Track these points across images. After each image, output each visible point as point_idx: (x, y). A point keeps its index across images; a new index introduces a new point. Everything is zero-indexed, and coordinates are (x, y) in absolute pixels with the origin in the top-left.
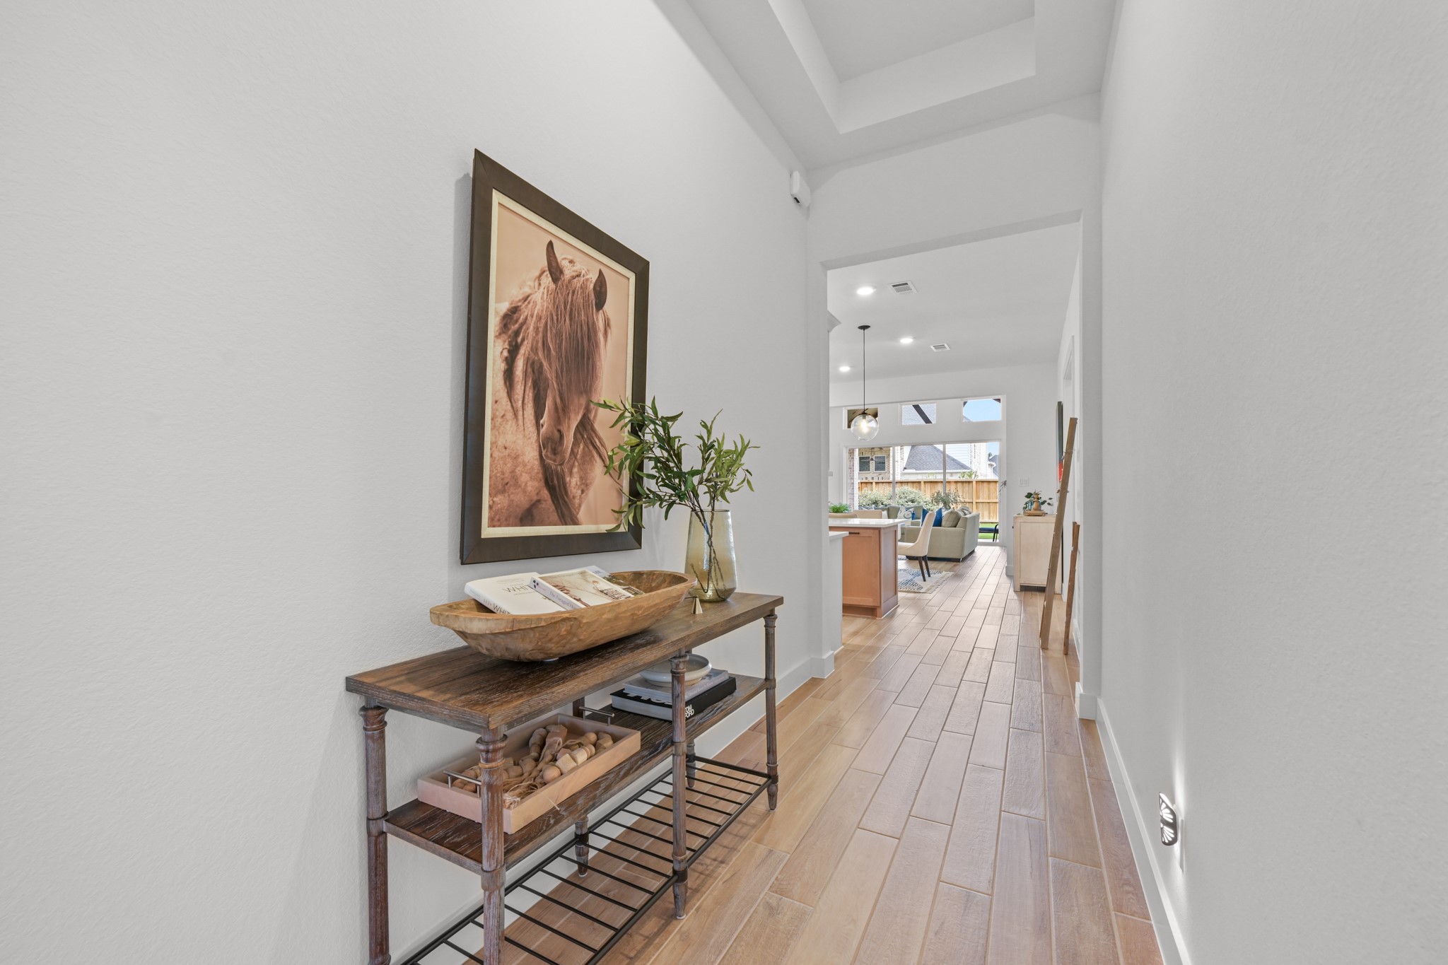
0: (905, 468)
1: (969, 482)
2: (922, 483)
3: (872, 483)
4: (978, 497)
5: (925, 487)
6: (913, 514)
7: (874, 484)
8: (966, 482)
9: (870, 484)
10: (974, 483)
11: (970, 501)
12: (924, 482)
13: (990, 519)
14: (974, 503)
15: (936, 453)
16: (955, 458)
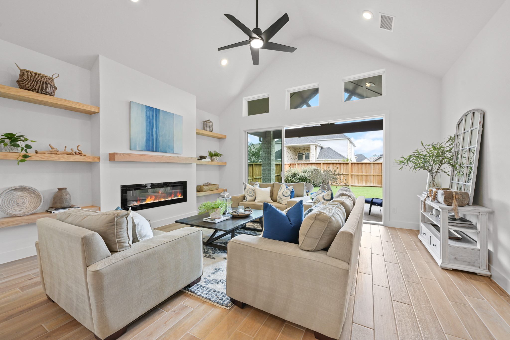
0: (318, 158)
1: (347, 164)
2: (322, 164)
3: (296, 164)
4: (352, 172)
5: (323, 166)
6: (292, 192)
7: (297, 164)
8: (345, 164)
9: (295, 164)
10: (350, 164)
11: (348, 174)
12: (323, 164)
13: (358, 184)
14: (350, 175)
15: (332, 151)
16: (340, 154)
